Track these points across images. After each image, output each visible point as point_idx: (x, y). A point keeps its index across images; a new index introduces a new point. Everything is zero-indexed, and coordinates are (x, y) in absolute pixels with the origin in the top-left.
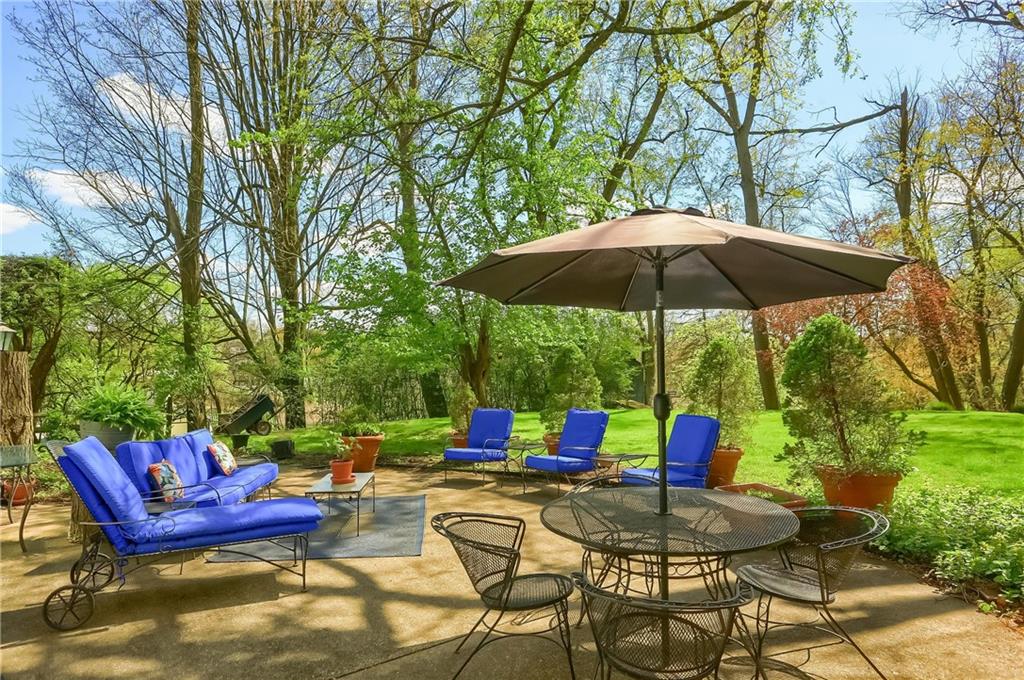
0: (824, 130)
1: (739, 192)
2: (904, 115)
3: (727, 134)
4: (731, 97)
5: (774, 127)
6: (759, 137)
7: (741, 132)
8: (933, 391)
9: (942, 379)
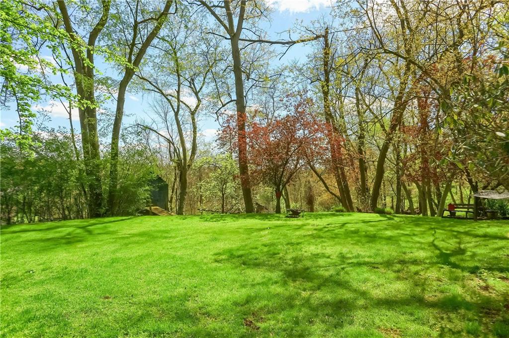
0: (283, 43)
1: (233, 75)
2: (326, 41)
3: (226, 38)
4: (230, 16)
5: (255, 38)
6: (247, 43)
7: (234, 37)
8: (338, 198)
9: (343, 191)
